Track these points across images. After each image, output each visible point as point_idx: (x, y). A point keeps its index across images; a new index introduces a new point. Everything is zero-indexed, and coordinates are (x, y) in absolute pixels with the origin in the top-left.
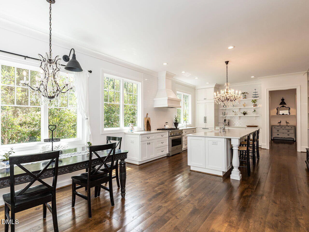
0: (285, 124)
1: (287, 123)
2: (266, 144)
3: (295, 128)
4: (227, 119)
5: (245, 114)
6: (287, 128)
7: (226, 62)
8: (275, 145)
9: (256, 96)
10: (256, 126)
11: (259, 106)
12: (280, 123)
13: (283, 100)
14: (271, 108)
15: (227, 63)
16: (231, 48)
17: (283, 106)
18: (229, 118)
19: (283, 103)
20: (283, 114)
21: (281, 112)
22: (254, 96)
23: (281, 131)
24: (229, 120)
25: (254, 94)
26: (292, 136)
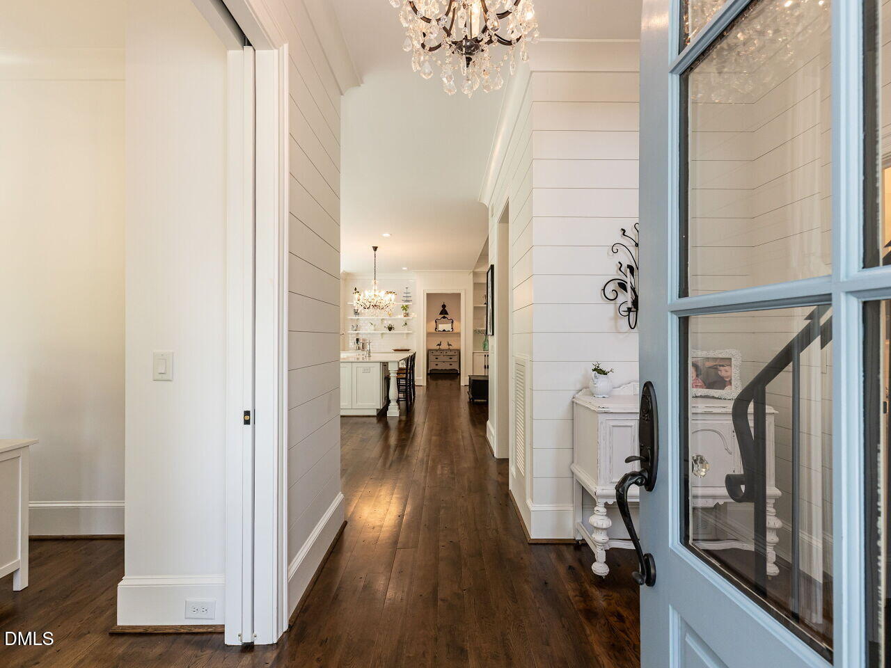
0: (447, 347)
1: (449, 345)
2: (421, 378)
3: (459, 351)
4: (360, 337)
5: (390, 329)
6: (449, 353)
7: (373, 247)
8: (433, 383)
9: (409, 299)
10: (408, 350)
11: (413, 315)
12: (439, 345)
13: (444, 306)
14: (428, 320)
15: (375, 248)
16: (386, 235)
17: (444, 317)
18: (364, 337)
19: (444, 312)
20: (444, 330)
21: (441, 327)
22: (405, 299)
23: (441, 358)
24: (364, 340)
25: (405, 295)
26: (455, 366)
